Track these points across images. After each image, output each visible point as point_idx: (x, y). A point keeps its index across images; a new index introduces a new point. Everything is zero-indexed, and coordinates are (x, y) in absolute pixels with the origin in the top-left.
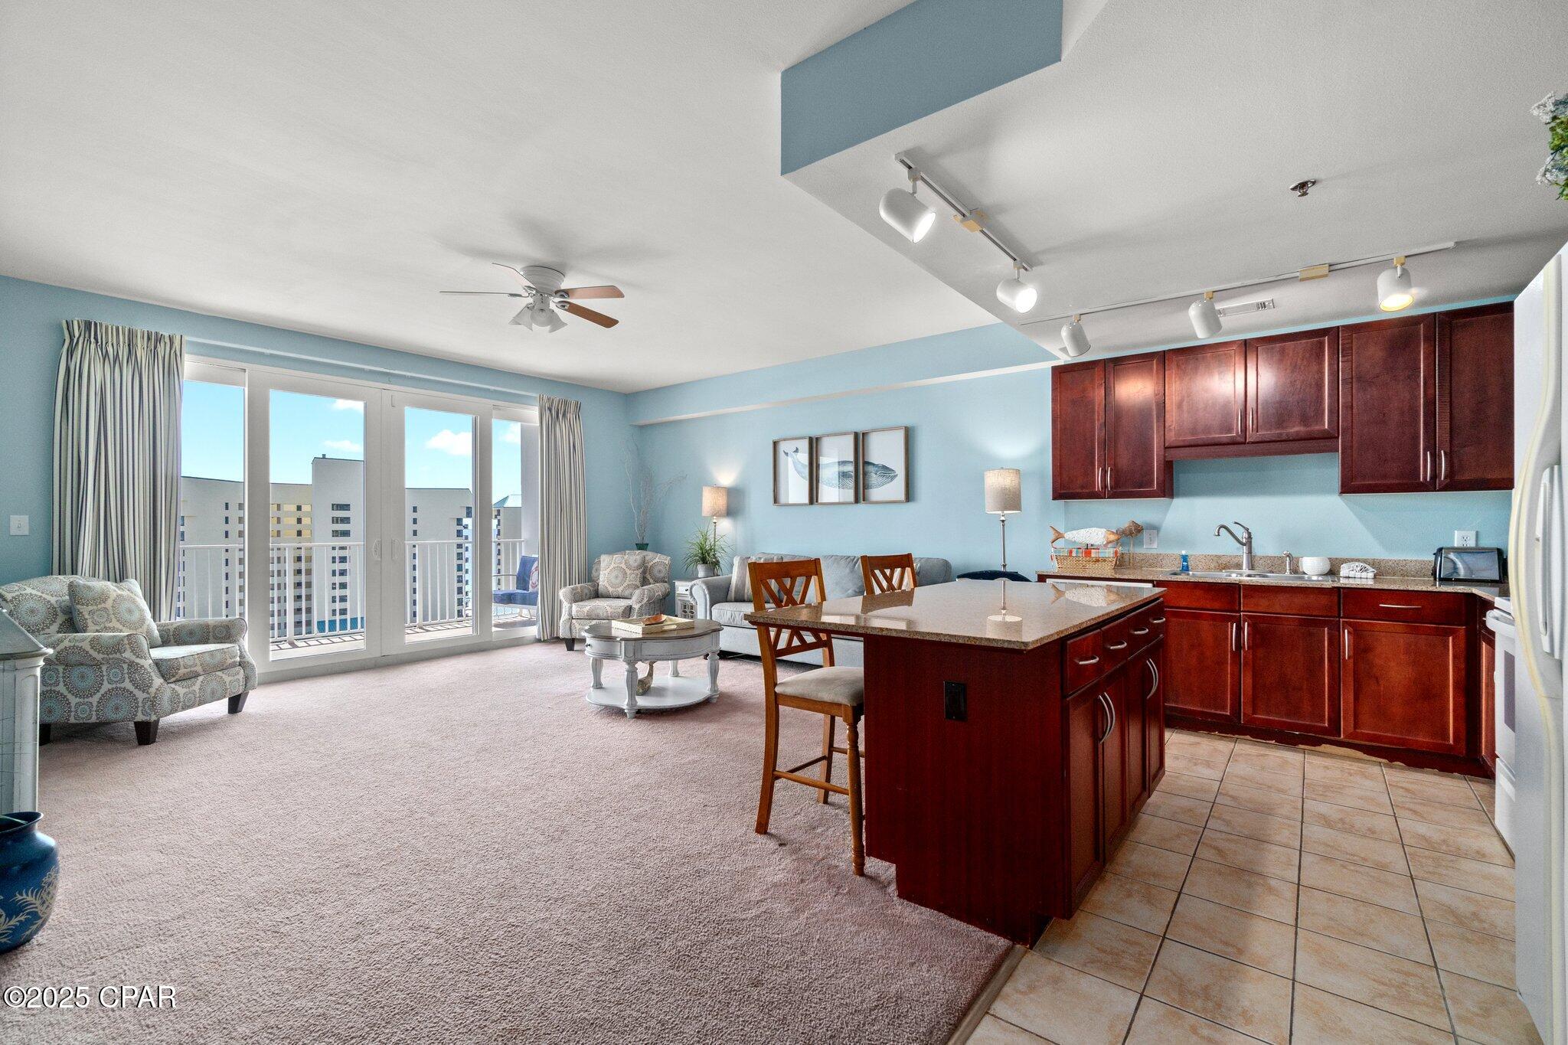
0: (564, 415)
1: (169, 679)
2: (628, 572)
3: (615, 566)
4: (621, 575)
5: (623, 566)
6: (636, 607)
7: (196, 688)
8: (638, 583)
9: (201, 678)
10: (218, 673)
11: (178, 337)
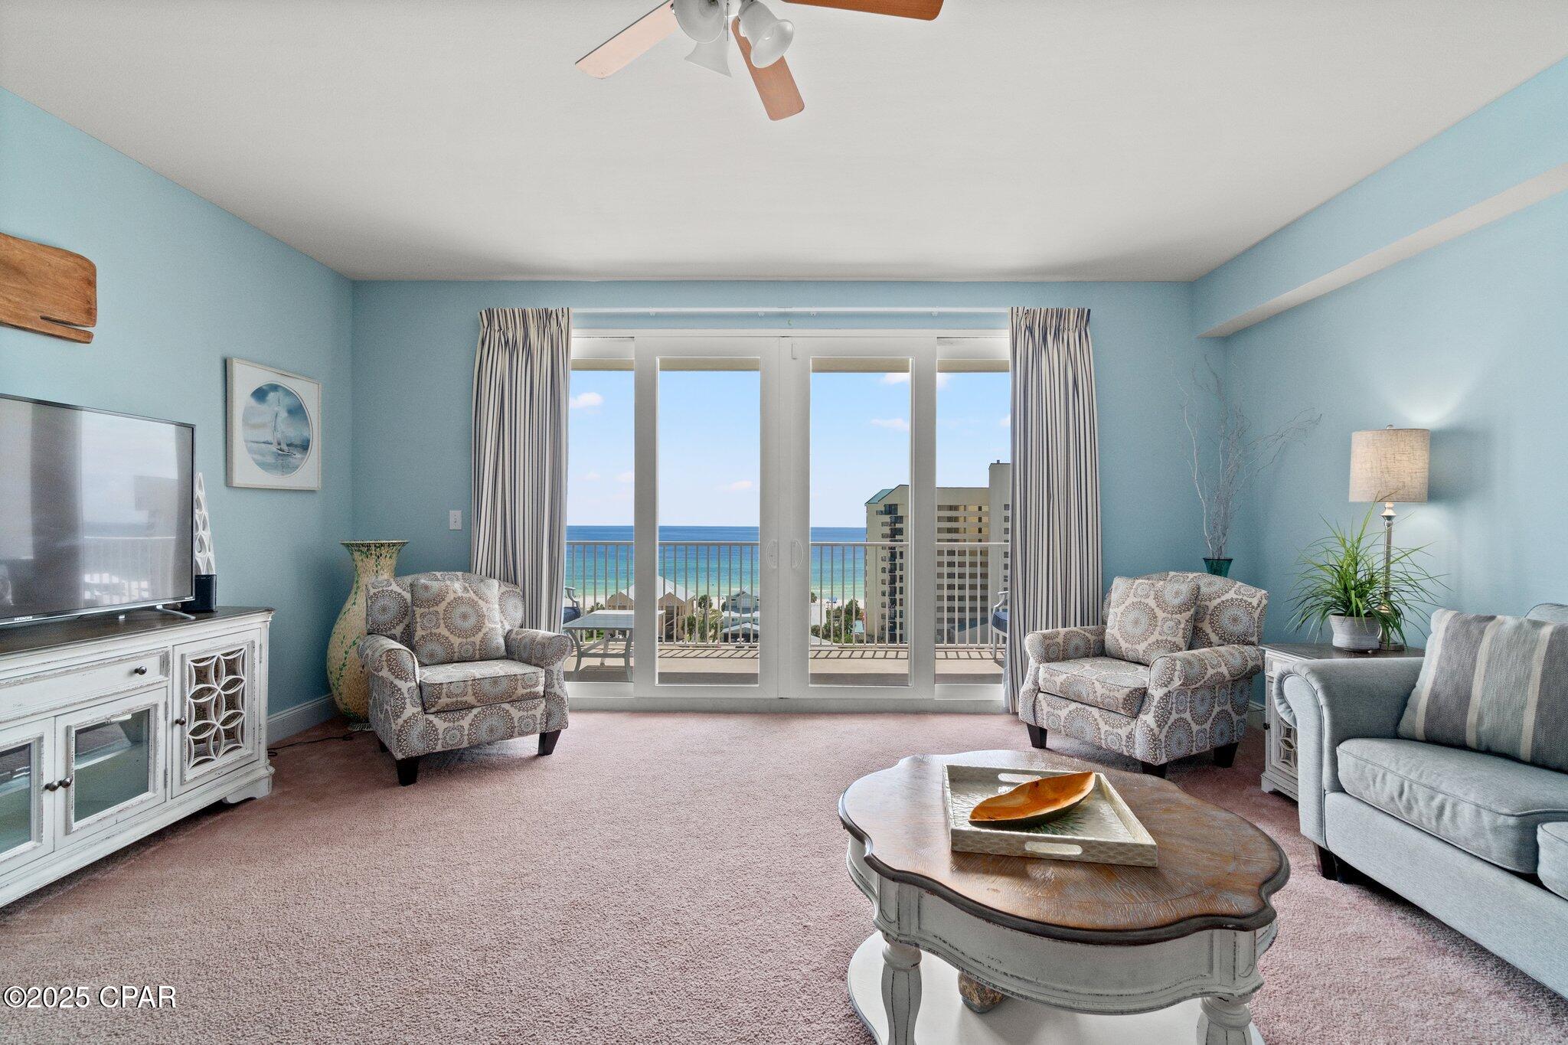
0: (1056, 336)
1: (429, 708)
2: (1160, 614)
3: (1135, 600)
4: (1144, 620)
5: (1152, 603)
6: (1157, 693)
7: (466, 723)
8: (1179, 640)
9: (475, 711)
10: (503, 706)
11: (565, 311)
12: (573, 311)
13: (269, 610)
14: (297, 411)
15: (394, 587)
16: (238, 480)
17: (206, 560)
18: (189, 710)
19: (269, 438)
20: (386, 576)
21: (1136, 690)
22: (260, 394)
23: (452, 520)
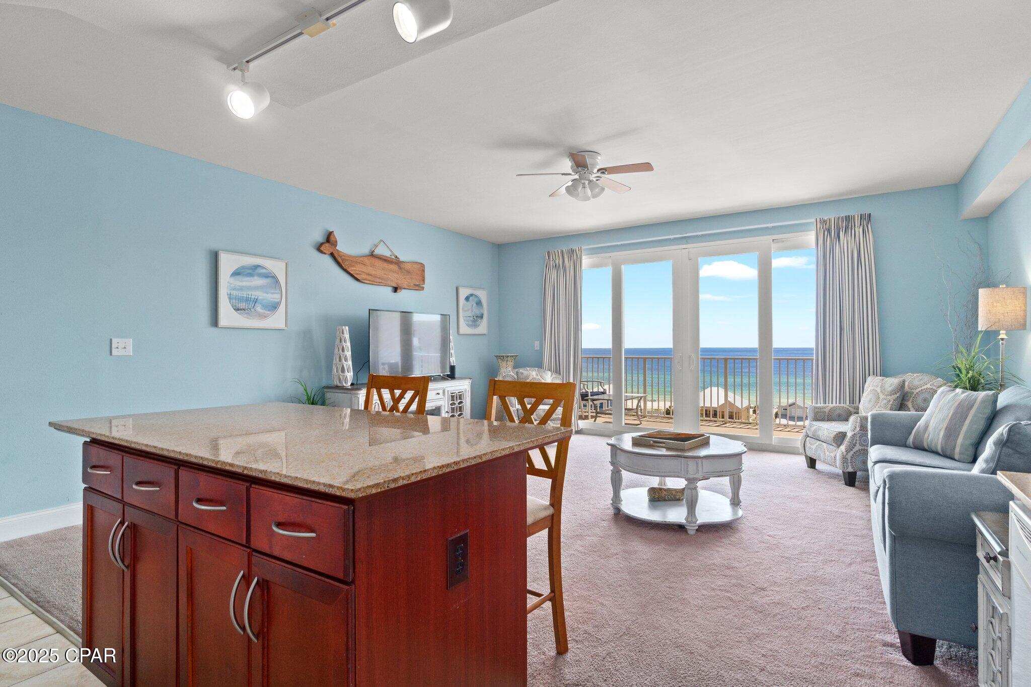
0: (846, 232)
3: (874, 388)
6: (849, 434)
11: (580, 248)
12: (583, 248)
13: (471, 379)
14: (479, 303)
15: (512, 373)
16: (461, 332)
17: (453, 360)
18: (450, 410)
19: (470, 315)
20: (510, 369)
21: (840, 433)
22: (467, 299)
23: (536, 345)
